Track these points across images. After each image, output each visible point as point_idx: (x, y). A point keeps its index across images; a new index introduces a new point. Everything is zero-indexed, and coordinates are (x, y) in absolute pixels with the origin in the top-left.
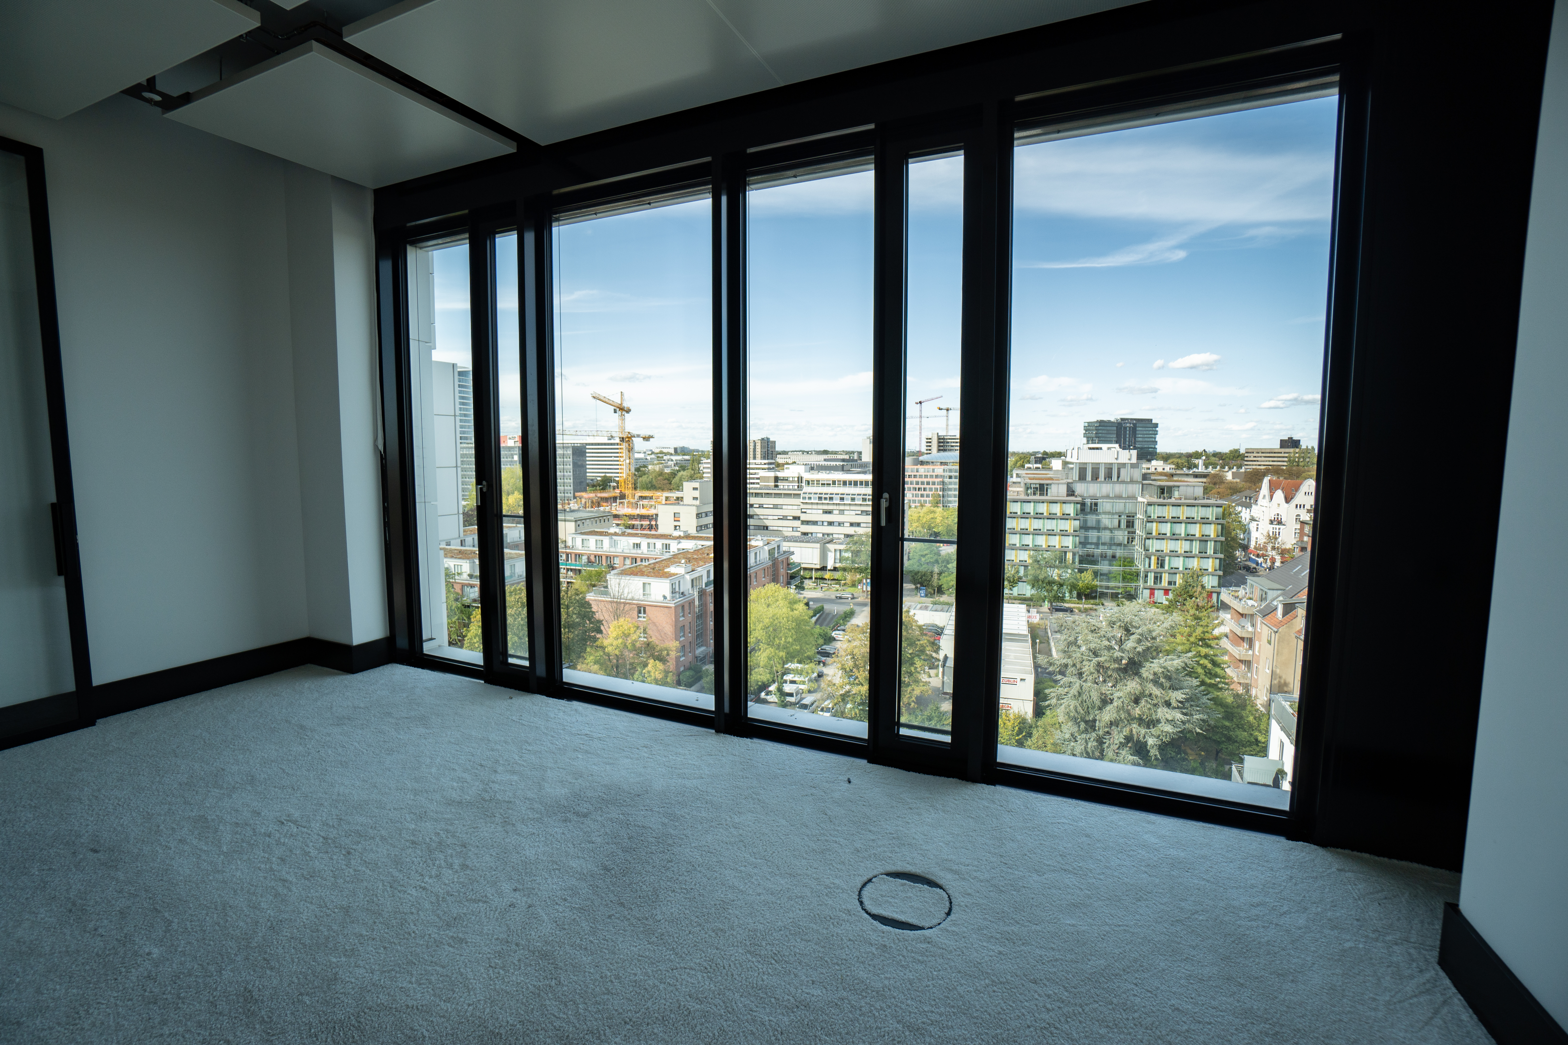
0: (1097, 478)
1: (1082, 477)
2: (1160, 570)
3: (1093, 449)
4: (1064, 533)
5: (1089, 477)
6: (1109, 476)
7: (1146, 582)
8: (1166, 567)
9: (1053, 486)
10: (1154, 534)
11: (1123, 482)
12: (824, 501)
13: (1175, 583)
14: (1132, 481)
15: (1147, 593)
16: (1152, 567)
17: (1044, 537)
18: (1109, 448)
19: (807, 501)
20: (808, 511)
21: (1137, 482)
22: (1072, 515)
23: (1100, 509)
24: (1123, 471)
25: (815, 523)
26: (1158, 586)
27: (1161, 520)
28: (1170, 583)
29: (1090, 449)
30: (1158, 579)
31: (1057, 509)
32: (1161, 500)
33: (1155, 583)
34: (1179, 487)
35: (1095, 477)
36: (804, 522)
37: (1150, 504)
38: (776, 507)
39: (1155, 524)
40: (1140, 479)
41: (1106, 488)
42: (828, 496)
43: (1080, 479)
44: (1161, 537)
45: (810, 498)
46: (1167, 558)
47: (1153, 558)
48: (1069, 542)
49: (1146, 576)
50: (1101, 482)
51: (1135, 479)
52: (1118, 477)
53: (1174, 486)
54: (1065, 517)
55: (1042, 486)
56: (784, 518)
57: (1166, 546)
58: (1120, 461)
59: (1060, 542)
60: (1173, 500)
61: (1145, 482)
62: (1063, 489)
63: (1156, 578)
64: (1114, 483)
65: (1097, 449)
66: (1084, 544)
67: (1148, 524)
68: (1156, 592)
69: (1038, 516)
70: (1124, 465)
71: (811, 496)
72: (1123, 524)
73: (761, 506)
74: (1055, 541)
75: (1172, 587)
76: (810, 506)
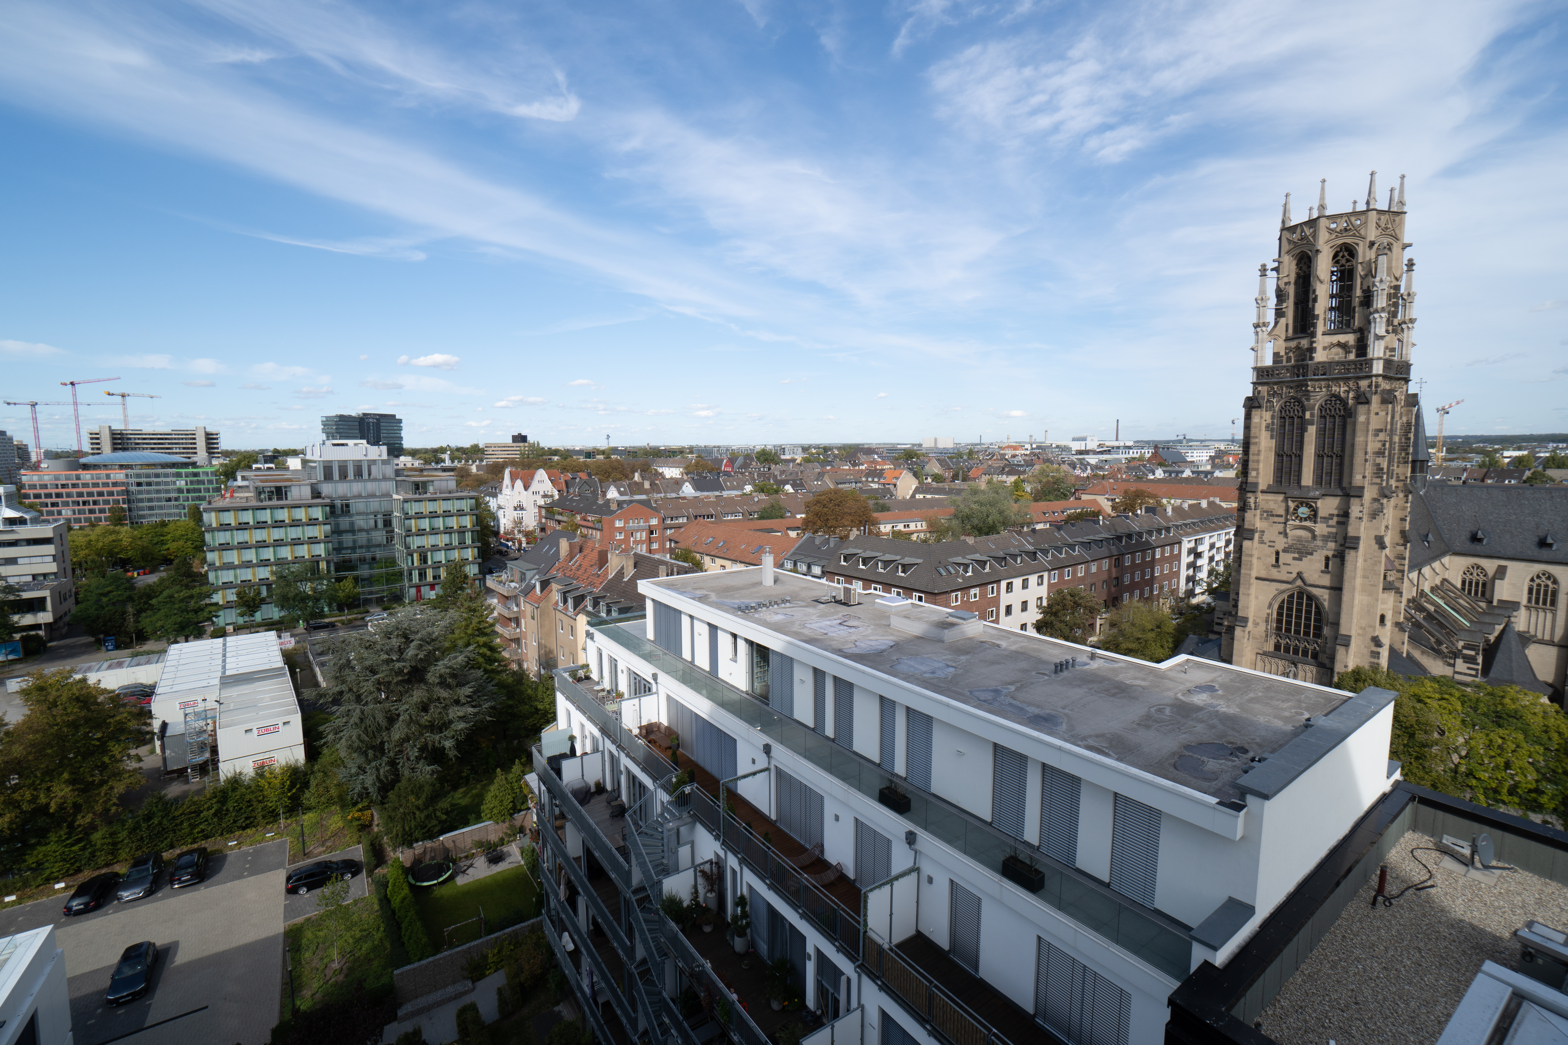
0: (346, 477)
1: (328, 476)
2: (424, 566)
3: (337, 445)
4: (313, 541)
5: (336, 476)
6: (359, 473)
7: (411, 580)
8: (430, 563)
9: (293, 488)
10: (414, 530)
11: (375, 480)
13: (439, 576)
14: (385, 479)
15: (413, 591)
16: (415, 564)
17: (289, 548)
18: (356, 445)
21: (390, 479)
22: (321, 519)
23: (353, 510)
24: (373, 468)
26: (424, 582)
27: (419, 516)
28: (434, 577)
29: (333, 445)
30: (422, 575)
31: (301, 514)
32: (417, 496)
33: (420, 580)
34: (433, 481)
35: (344, 476)
37: (406, 501)
39: (413, 521)
40: (393, 476)
41: (357, 488)
43: (325, 478)
44: (421, 533)
46: (429, 554)
47: (415, 556)
48: (320, 550)
49: (411, 574)
50: (351, 481)
51: (388, 475)
52: (370, 475)
53: (428, 481)
54: (313, 522)
55: (279, 490)
57: (427, 541)
58: (369, 458)
59: (309, 551)
60: (428, 495)
61: (398, 478)
62: (307, 492)
63: (420, 575)
64: (366, 481)
65: (343, 445)
66: (338, 549)
67: (407, 522)
68: (422, 588)
69: (279, 524)
70: (374, 462)
72: (380, 524)
74: (303, 551)
75: (437, 581)
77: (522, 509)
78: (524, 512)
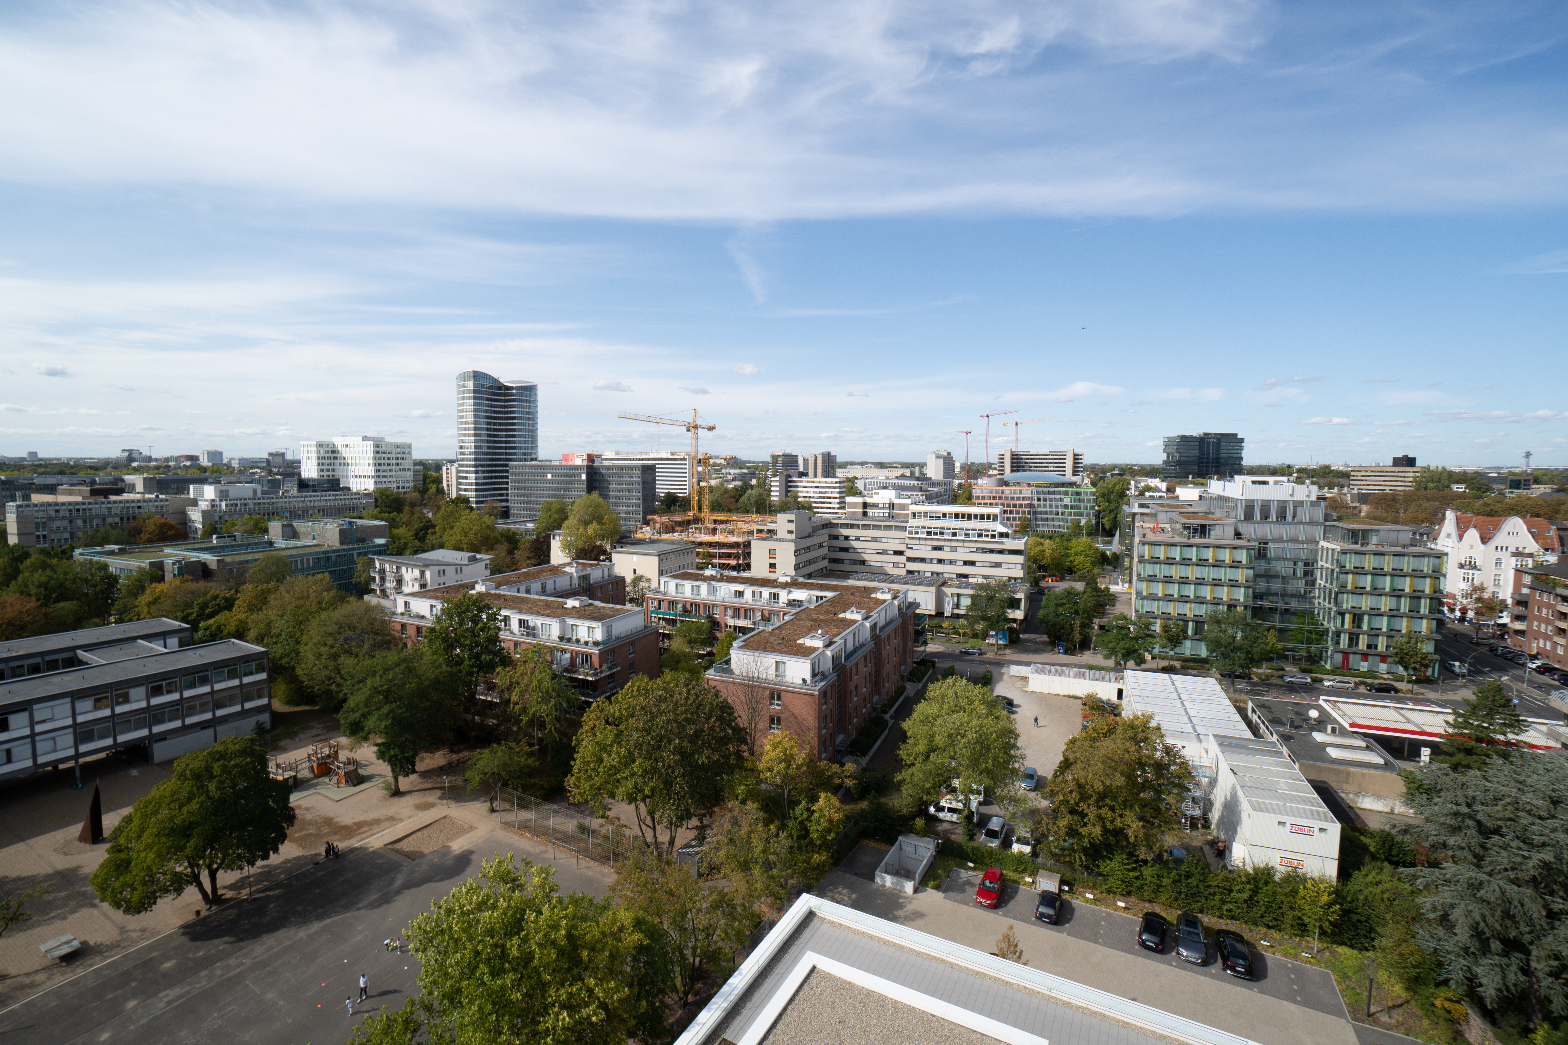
0: (1266, 518)
1: (1249, 516)
2: (1356, 630)
3: (1259, 483)
4: (1233, 584)
5: (1257, 516)
6: (1282, 515)
7: (1338, 643)
8: (1365, 627)
9: (1217, 527)
10: (1349, 587)
11: (1300, 523)
12: (933, 536)
13: (1376, 647)
14: (1312, 523)
15: (1339, 657)
16: (1346, 626)
17: (1209, 588)
18: (1276, 483)
19: (914, 535)
20: (915, 547)
21: (1318, 523)
22: (1244, 562)
23: (1270, 554)
24: (1299, 510)
25: (922, 560)
26: (1353, 649)
27: (1359, 571)
28: (1369, 646)
29: (1254, 482)
30: (1353, 639)
31: (1226, 555)
32: (1358, 547)
33: (1350, 645)
34: (1378, 531)
35: (1265, 517)
36: (910, 559)
37: (1344, 552)
38: (874, 540)
39: (1350, 576)
40: (1321, 520)
41: (1284, 530)
42: (938, 531)
43: (1245, 518)
44: (1359, 591)
45: (917, 533)
46: (1366, 618)
47: (1347, 617)
48: (1240, 595)
49: (1339, 636)
50: (1272, 523)
51: (1315, 519)
52: (1294, 517)
53: (1372, 530)
54: (1235, 564)
55: (1203, 527)
56: (884, 552)
57: (1365, 603)
58: (1296, 498)
59: (1228, 593)
60: (1371, 547)
61: (1328, 523)
62: (1230, 532)
63: (1351, 639)
64: (1289, 523)
65: (1264, 483)
66: (1257, 596)
67: (1341, 576)
68: (1351, 657)
69: (1202, 563)
70: (1301, 503)
71: (919, 530)
72: (1300, 573)
73: (857, 539)
74: (1224, 594)
75: (1372, 651)
76: (917, 542)
77: (1474, 567)
78: (1477, 572)
